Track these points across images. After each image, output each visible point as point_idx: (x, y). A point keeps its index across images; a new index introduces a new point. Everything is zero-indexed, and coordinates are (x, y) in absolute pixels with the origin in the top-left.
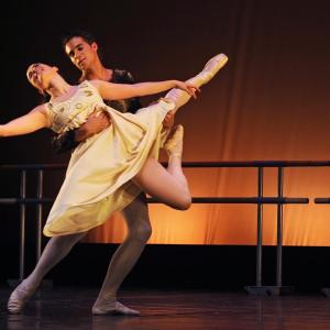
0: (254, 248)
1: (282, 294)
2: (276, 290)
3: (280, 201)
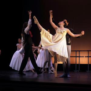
0: (75, 64)
1: (80, 71)
2: (79, 71)
3: (79, 57)
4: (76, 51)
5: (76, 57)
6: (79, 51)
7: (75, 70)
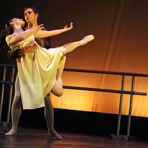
3: (132, 93)
4: (124, 74)
5: (122, 92)
6: (134, 75)
7: (115, 133)
